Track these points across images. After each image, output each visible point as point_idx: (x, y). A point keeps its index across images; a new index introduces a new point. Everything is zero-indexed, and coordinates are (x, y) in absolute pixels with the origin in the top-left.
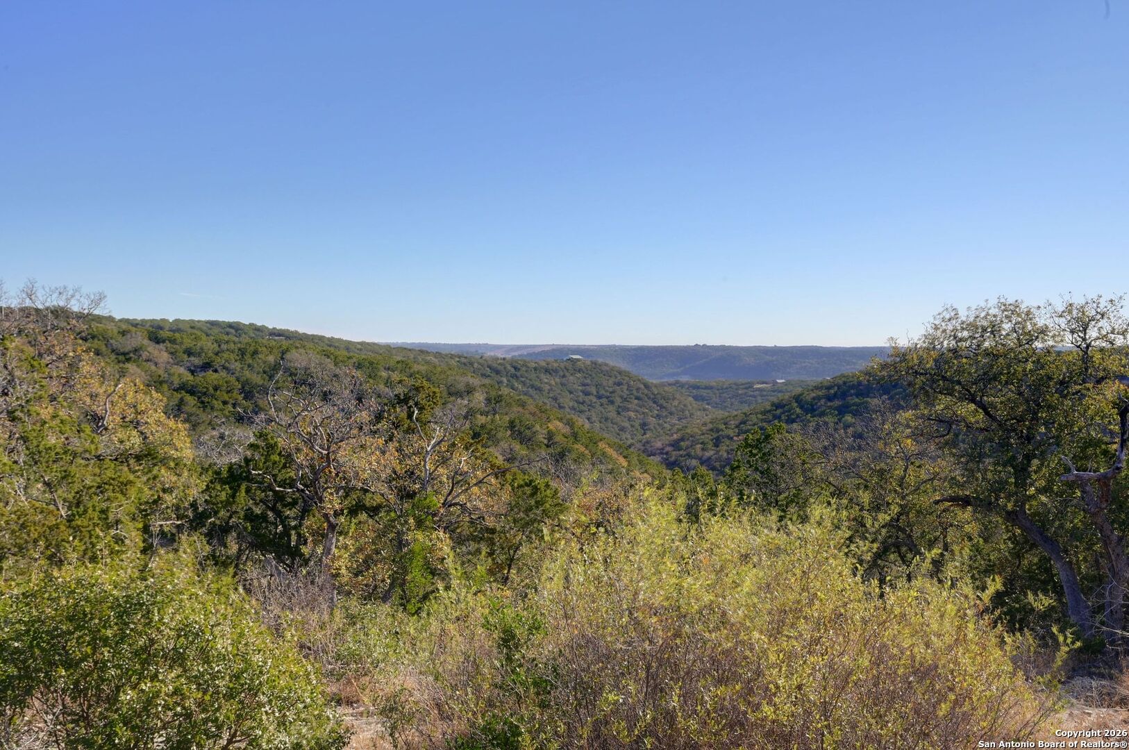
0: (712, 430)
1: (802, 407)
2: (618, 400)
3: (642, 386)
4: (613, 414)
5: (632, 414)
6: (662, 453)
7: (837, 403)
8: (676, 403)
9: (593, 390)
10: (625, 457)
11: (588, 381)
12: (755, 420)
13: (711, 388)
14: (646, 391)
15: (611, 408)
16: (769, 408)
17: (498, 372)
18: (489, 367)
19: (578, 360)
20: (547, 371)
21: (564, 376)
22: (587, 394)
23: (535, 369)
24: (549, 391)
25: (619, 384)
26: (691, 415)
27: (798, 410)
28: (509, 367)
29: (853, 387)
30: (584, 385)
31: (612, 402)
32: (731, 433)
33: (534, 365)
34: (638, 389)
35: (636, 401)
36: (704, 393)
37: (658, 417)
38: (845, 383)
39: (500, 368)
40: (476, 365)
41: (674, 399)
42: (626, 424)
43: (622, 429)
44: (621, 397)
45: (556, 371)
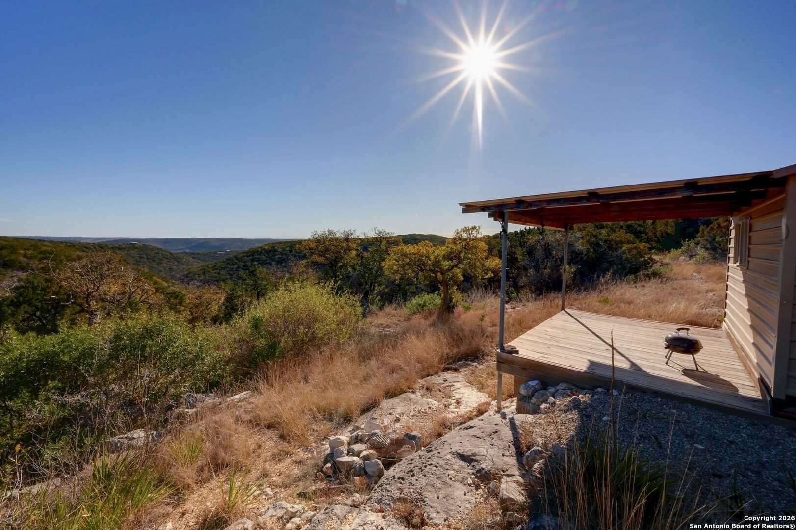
0: (202, 269)
1: (238, 260)
2: (157, 260)
4: (155, 266)
5: (165, 265)
6: (180, 279)
7: (251, 258)
8: (185, 260)
10: (166, 282)
11: (142, 253)
12: (220, 265)
13: (199, 254)
14: (171, 256)
15: (154, 263)
16: (224, 260)
17: (90, 249)
18: (85, 247)
19: (136, 244)
20: (119, 249)
21: (129, 251)
22: (142, 258)
23: (112, 248)
25: (158, 253)
26: (192, 264)
27: (236, 261)
29: (256, 252)
30: (139, 254)
31: (154, 261)
32: (210, 270)
33: (112, 246)
34: (167, 255)
35: (166, 260)
36: (196, 256)
37: (177, 265)
38: (253, 251)
39: (91, 247)
40: (77, 247)
41: (184, 258)
42: (162, 269)
43: (161, 271)
44: (159, 259)
45: (124, 249)
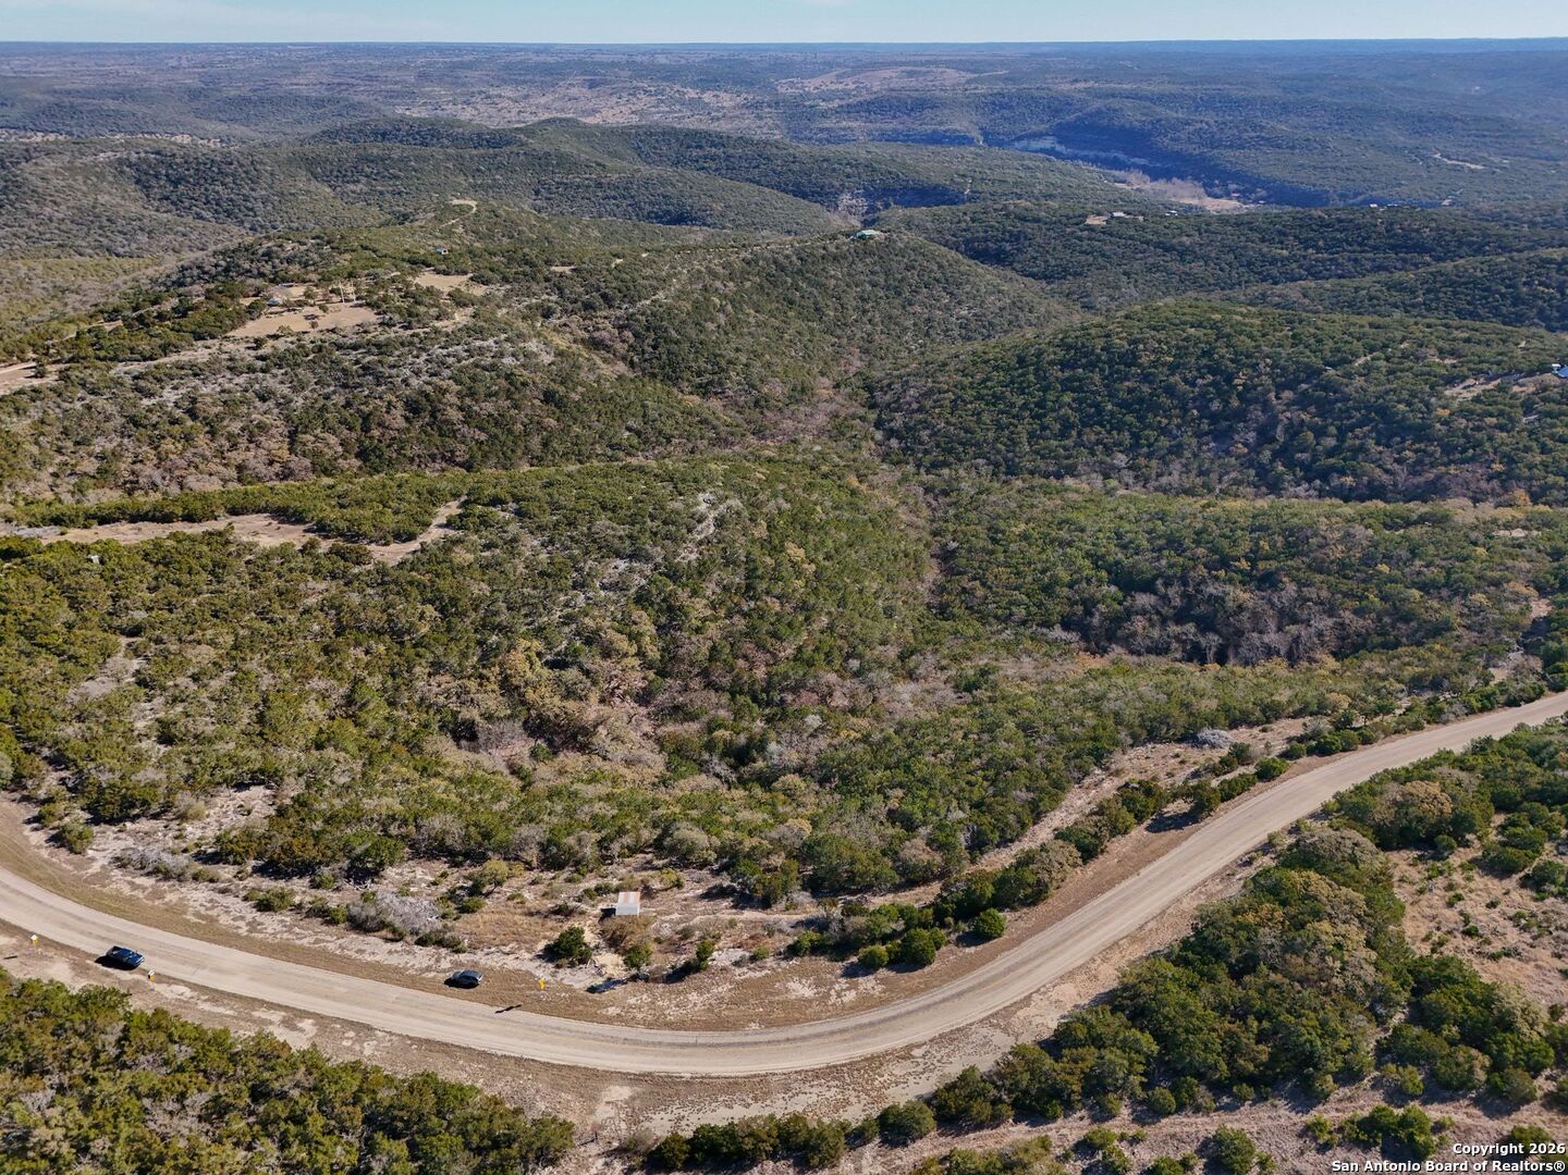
1: (1036, 374)
3: (935, 268)
7: (1066, 373)
9: (881, 280)
15: (897, 302)
16: (1010, 367)
17: (783, 269)
18: (775, 262)
19: (871, 237)
20: (835, 259)
21: (852, 264)
22: (874, 285)
24: (836, 286)
27: (1032, 376)
28: (794, 258)
29: (1087, 354)
30: (873, 273)
39: (786, 262)
44: (910, 286)
